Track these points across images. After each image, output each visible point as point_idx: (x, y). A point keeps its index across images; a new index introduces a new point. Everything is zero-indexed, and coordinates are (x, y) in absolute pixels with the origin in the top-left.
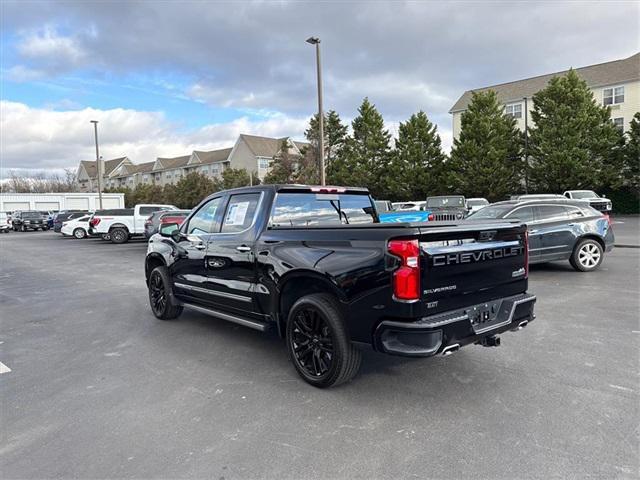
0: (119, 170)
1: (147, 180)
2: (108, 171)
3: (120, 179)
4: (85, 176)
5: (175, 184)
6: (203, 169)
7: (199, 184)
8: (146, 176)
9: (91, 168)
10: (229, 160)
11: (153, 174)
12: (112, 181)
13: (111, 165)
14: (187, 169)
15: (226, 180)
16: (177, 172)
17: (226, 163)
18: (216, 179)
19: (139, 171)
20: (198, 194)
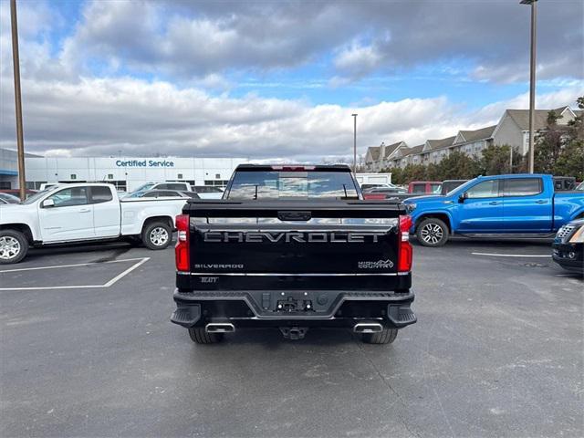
0: (396, 153)
1: (416, 160)
2: (387, 155)
3: (396, 161)
4: (371, 160)
5: (438, 163)
6: (467, 147)
7: (459, 163)
8: (416, 158)
9: (375, 152)
10: (492, 137)
11: (423, 155)
12: (390, 163)
13: (390, 149)
14: (452, 149)
15: (486, 157)
16: (442, 152)
17: (490, 141)
18: (476, 157)
19: (412, 152)
20: (457, 172)
